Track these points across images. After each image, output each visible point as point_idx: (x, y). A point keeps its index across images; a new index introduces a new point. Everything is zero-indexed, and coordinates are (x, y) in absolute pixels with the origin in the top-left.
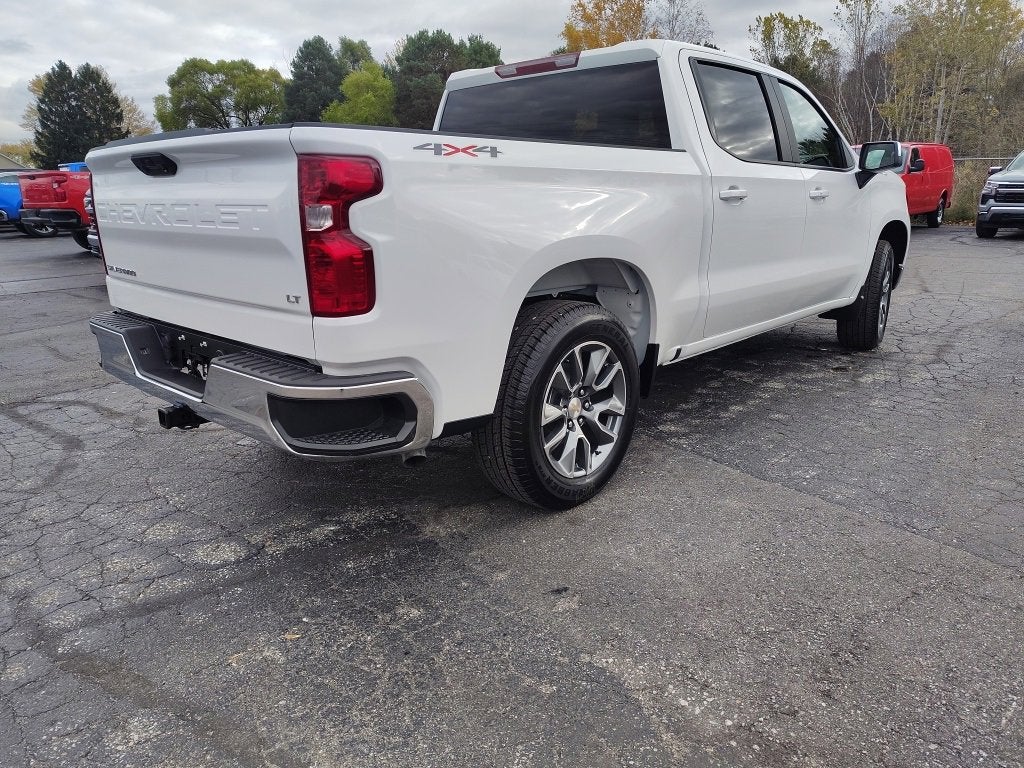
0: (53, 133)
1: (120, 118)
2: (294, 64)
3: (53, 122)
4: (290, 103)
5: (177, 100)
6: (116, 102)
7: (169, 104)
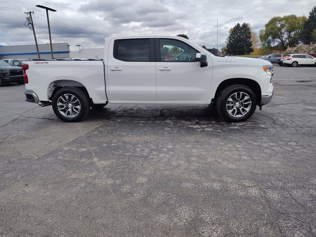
0: (231, 43)
1: (250, 38)
2: (310, 13)
3: (232, 40)
4: (305, 28)
5: (267, 31)
6: (250, 33)
7: (264, 32)
